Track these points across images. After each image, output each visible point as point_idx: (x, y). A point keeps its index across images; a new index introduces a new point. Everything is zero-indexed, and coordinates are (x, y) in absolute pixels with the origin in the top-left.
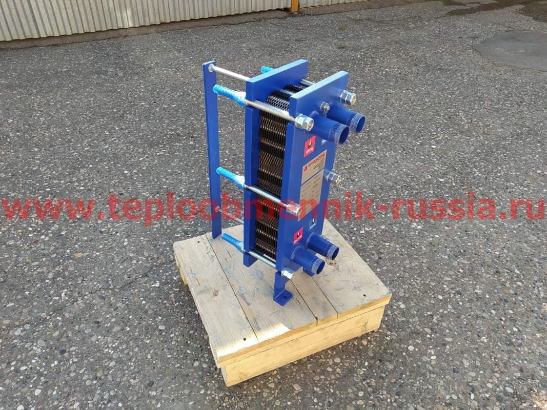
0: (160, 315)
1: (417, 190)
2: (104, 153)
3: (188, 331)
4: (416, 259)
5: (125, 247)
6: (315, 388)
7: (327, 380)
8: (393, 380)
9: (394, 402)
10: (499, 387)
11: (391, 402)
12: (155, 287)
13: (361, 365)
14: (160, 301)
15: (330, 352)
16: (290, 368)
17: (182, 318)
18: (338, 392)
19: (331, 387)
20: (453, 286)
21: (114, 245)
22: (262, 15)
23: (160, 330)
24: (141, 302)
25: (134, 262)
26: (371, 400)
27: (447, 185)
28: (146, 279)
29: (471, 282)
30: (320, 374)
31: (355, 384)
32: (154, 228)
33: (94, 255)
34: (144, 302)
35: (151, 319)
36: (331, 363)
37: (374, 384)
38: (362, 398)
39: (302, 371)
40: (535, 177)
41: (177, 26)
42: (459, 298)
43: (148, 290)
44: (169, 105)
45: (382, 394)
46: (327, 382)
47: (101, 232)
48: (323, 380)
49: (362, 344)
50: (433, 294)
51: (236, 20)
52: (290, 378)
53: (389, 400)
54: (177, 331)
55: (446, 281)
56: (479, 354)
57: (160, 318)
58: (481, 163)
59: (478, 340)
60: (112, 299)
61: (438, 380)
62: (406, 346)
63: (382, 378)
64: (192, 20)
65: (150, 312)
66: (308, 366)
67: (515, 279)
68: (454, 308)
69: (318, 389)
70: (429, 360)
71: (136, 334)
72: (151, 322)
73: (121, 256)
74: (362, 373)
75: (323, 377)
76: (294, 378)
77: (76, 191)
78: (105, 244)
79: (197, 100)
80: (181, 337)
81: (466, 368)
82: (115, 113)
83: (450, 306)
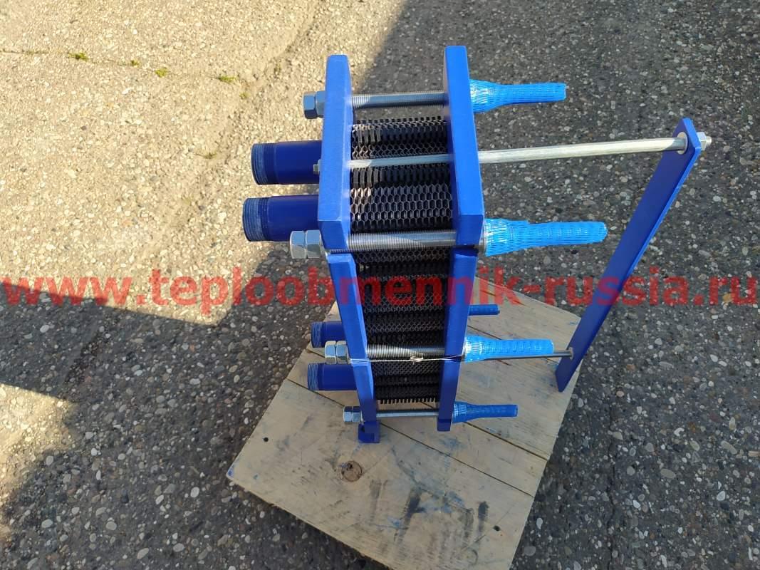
5: (706, 352)
6: (289, 348)
8: (204, 423)
9: (195, 397)
10: (62, 517)
11: (198, 394)
18: (263, 362)
19: (273, 363)
21: (722, 344)
25: (659, 342)
26: (222, 380)
31: (248, 386)
32: (729, 416)
33: (714, 312)
37: (227, 401)
38: (234, 374)
45: (212, 396)
53: (202, 394)
61: (146, 467)
62: (204, 490)
63: (220, 417)
69: (286, 350)
70: (165, 491)
73: (685, 336)
74: (247, 405)
78: (732, 337)
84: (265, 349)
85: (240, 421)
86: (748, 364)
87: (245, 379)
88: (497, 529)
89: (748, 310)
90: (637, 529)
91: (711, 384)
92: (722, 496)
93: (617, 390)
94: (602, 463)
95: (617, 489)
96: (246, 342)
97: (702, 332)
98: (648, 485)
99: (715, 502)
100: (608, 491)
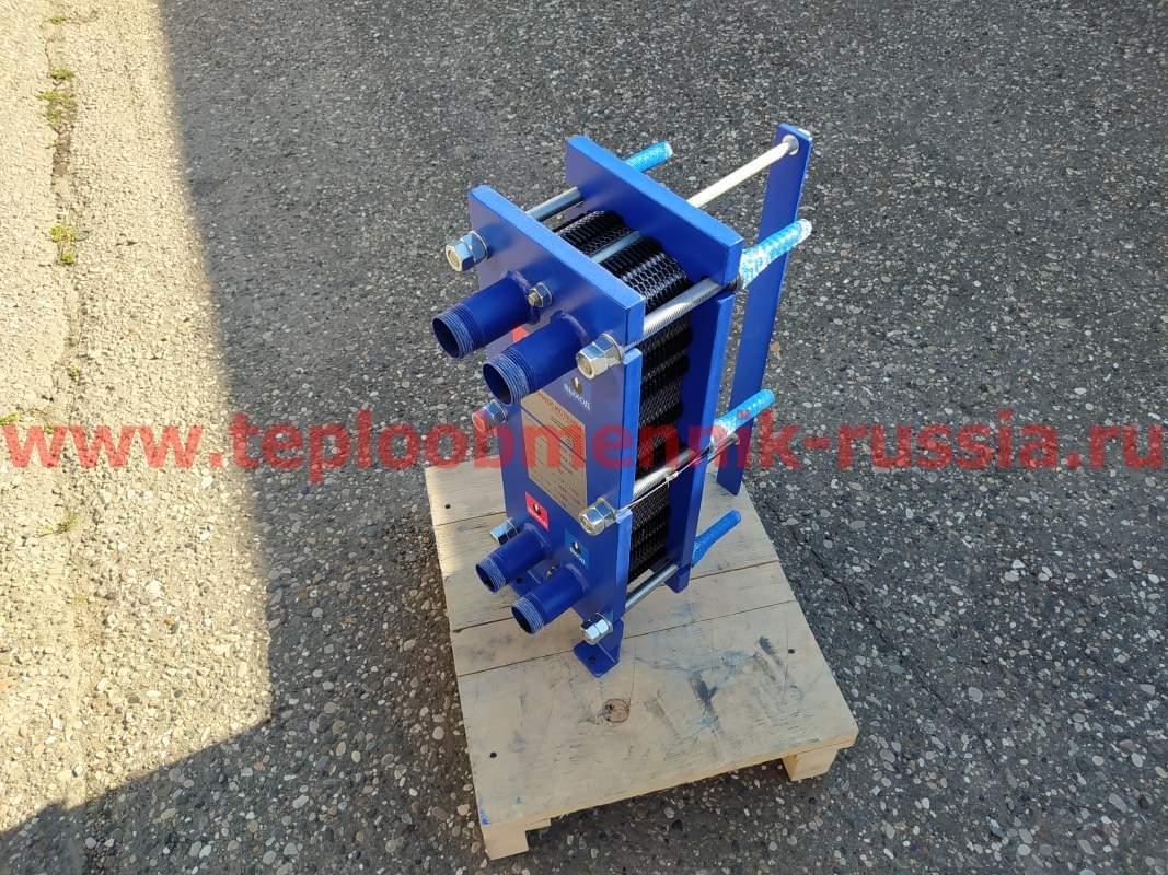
5: (797, 404)
11: (319, 811)
13: (413, 779)
18: (374, 712)
19: (388, 704)
21: (804, 389)
26: (338, 771)
30: (420, 690)
31: (380, 752)
37: (366, 790)
39: (435, 660)
46: (399, 699)
48: (406, 693)
49: (460, 801)
52: (429, 637)
53: (324, 808)
63: (374, 815)
66: (443, 674)
84: (363, 697)
85: (405, 798)
86: (836, 393)
87: (368, 747)
88: (791, 651)
89: (797, 348)
90: (876, 590)
91: (824, 427)
92: (910, 513)
93: (757, 484)
94: (801, 555)
95: (832, 568)
96: (330, 708)
97: (780, 389)
98: (851, 546)
99: (909, 521)
100: (826, 575)
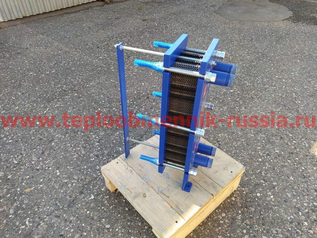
0: (103, 218)
1: (222, 99)
2: (17, 113)
3: (127, 224)
4: (239, 140)
5: (59, 176)
6: (219, 237)
7: (223, 229)
10: (310, 204)
12: (92, 199)
13: (238, 214)
14: (99, 208)
15: (217, 211)
16: (199, 228)
17: (119, 216)
19: (227, 233)
20: (264, 151)
21: (50, 177)
22: (88, 5)
23: (108, 228)
24: (87, 212)
25: (70, 185)
26: (252, 233)
27: (235, 93)
28: (83, 195)
29: (271, 147)
30: (218, 227)
31: (239, 226)
32: (74, 158)
33: (39, 188)
34: (88, 212)
35: (98, 223)
36: (221, 218)
37: (249, 223)
38: (246, 234)
39: (207, 229)
40: (276, 80)
41: (35, 18)
42: (270, 158)
43: (88, 203)
44: (50, 72)
45: (256, 228)
46: (224, 231)
47: (38, 170)
48: (221, 230)
49: (232, 200)
50: (256, 159)
51: (73, 10)
52: (202, 235)
53: (261, 230)
54: (119, 226)
55: (259, 149)
56: (293, 188)
57: (104, 220)
58: (247, 78)
59: (289, 180)
60: (64, 215)
61: (280, 209)
62: (255, 194)
63: (251, 217)
64: (44, 13)
65: (95, 218)
66: (209, 224)
67: (292, 140)
68: (269, 164)
69: (221, 237)
70: (270, 199)
71: (92, 235)
72: (99, 225)
73: (58, 184)
75: (220, 228)
76: (204, 234)
77: (7, 144)
78: (44, 178)
79: (68, 65)
80: (124, 229)
81: (290, 198)
82: (14, 83)
83: (267, 164)
85: (243, 213)
86: (50, 169)
89: (27, 184)
91: (68, 167)
92: (97, 144)
99: (100, 144)
